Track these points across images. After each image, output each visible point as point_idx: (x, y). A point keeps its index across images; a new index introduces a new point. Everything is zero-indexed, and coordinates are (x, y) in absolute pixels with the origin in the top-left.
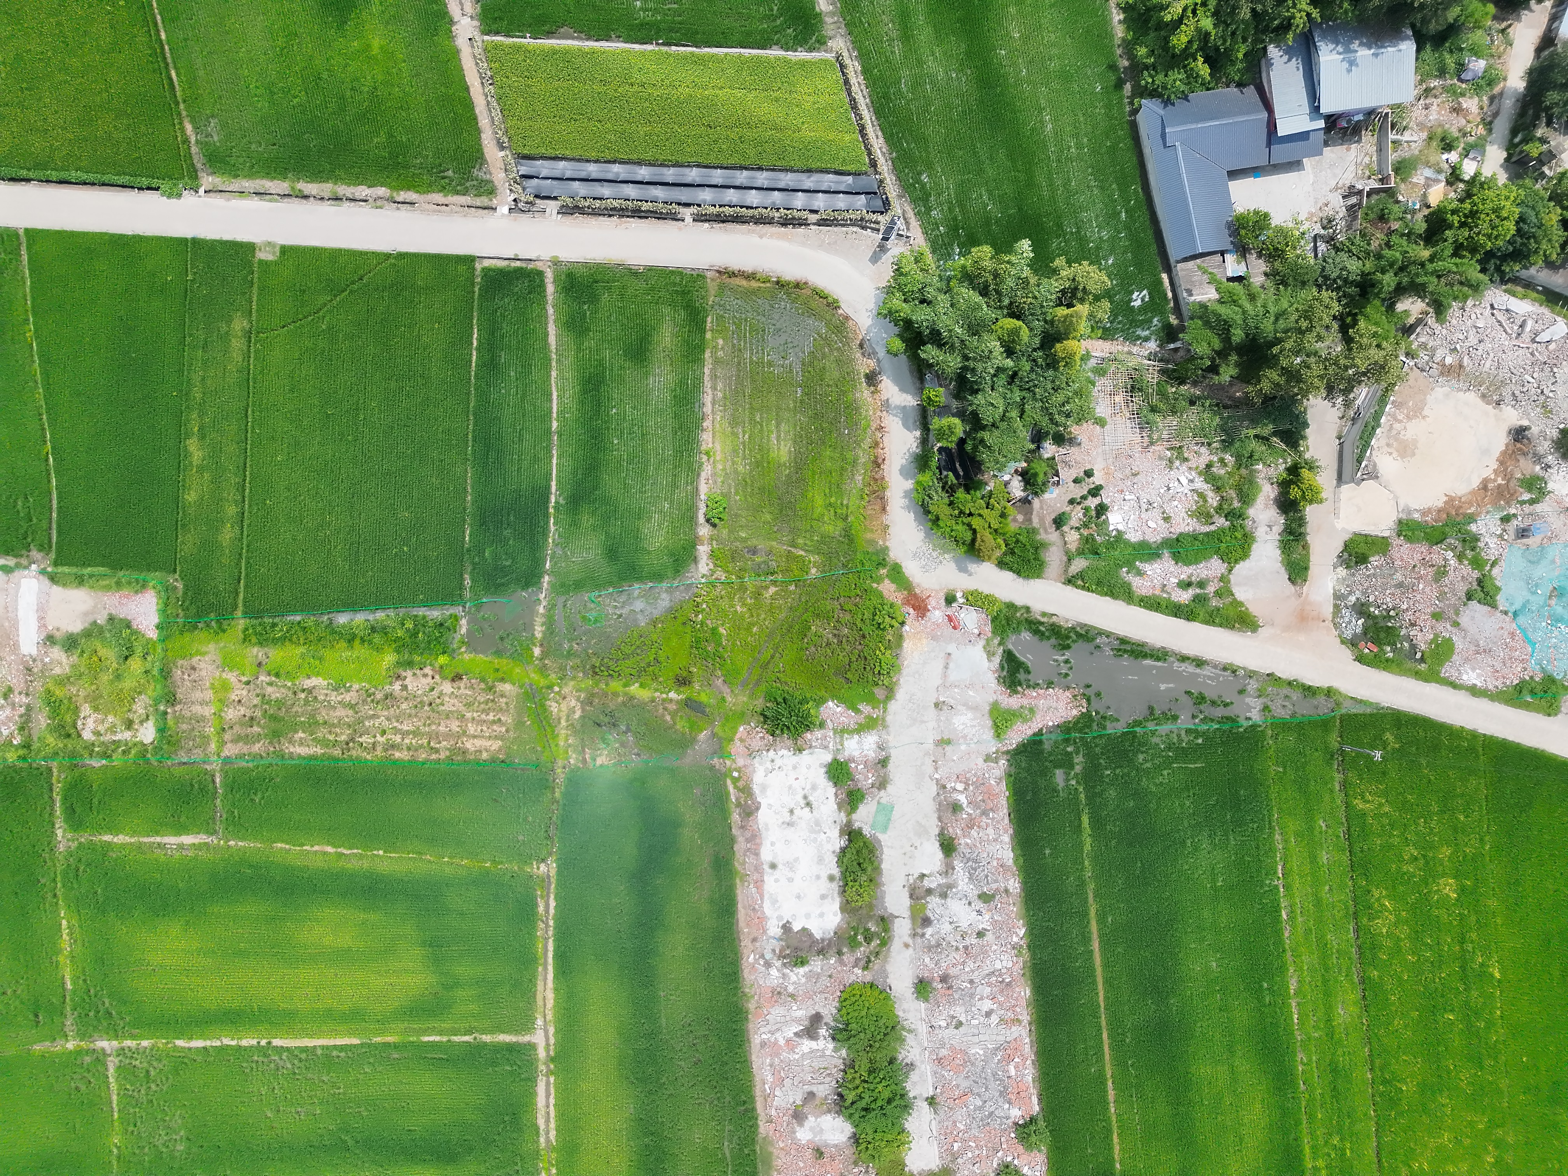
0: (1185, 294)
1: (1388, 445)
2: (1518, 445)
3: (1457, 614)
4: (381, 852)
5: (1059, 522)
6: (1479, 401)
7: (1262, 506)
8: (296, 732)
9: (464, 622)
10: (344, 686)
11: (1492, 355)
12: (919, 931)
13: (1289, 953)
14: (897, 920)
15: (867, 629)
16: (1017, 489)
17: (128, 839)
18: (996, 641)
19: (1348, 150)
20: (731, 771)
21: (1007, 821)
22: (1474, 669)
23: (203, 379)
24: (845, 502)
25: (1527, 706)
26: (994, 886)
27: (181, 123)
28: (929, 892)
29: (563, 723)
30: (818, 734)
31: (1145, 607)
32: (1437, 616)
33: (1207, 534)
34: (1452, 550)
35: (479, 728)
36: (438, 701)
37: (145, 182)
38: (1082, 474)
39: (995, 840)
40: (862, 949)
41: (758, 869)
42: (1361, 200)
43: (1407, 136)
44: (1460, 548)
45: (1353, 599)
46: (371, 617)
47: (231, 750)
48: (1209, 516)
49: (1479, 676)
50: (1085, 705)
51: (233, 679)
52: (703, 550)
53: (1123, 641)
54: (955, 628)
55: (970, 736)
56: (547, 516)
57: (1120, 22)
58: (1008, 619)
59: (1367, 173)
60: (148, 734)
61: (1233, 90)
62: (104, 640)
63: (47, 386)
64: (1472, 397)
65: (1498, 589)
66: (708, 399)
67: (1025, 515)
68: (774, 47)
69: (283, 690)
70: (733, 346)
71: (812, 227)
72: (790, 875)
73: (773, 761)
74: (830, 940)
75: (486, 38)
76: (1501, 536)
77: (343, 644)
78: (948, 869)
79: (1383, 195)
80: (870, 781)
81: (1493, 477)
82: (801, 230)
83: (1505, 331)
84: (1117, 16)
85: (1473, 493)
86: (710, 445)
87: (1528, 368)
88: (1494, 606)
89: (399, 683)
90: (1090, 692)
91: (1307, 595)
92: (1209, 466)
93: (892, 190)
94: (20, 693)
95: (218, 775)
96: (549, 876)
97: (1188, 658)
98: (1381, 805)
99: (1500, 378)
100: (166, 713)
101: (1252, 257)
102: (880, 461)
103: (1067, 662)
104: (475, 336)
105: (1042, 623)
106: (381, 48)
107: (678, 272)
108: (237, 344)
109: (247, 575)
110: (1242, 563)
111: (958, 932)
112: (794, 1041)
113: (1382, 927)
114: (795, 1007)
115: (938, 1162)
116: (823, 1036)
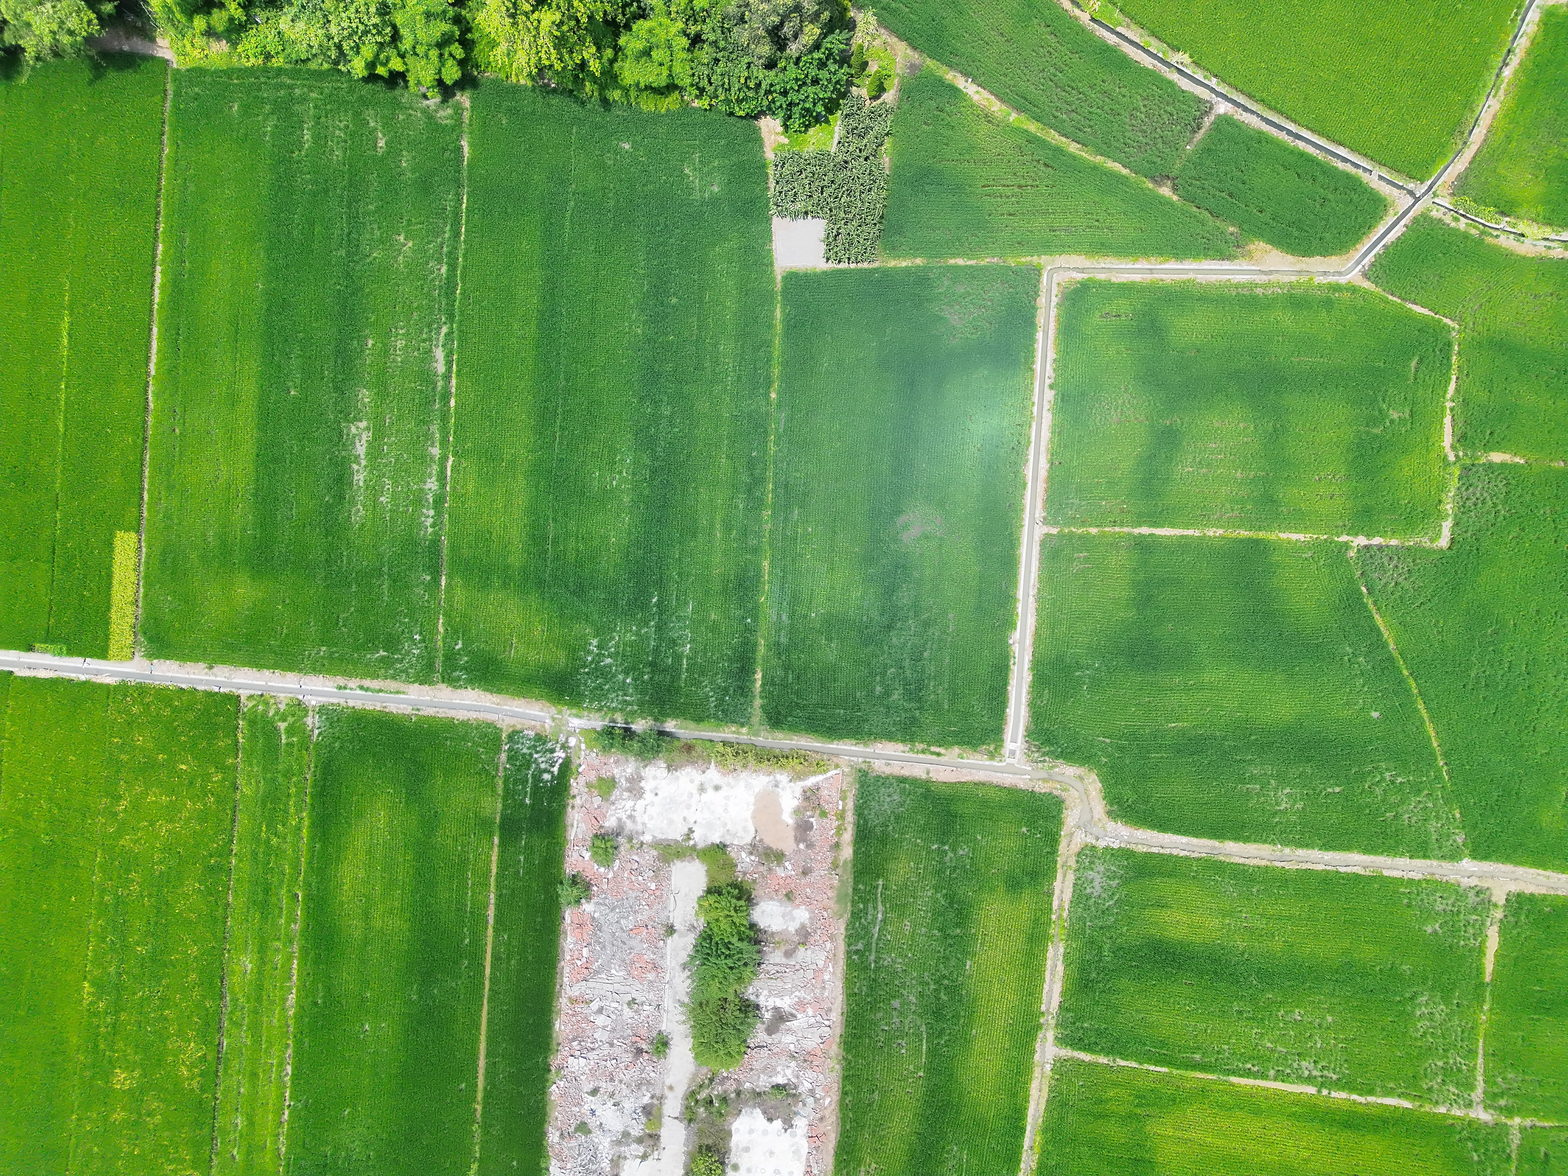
12: (655, 1102)
14: (677, 1115)
40: (716, 1093)
74: (746, 1106)
78: (617, 1161)
111: (617, 1097)
112: (797, 1010)
113: (194, 1050)
114: (792, 1047)
115: (673, 868)
116: (768, 1011)
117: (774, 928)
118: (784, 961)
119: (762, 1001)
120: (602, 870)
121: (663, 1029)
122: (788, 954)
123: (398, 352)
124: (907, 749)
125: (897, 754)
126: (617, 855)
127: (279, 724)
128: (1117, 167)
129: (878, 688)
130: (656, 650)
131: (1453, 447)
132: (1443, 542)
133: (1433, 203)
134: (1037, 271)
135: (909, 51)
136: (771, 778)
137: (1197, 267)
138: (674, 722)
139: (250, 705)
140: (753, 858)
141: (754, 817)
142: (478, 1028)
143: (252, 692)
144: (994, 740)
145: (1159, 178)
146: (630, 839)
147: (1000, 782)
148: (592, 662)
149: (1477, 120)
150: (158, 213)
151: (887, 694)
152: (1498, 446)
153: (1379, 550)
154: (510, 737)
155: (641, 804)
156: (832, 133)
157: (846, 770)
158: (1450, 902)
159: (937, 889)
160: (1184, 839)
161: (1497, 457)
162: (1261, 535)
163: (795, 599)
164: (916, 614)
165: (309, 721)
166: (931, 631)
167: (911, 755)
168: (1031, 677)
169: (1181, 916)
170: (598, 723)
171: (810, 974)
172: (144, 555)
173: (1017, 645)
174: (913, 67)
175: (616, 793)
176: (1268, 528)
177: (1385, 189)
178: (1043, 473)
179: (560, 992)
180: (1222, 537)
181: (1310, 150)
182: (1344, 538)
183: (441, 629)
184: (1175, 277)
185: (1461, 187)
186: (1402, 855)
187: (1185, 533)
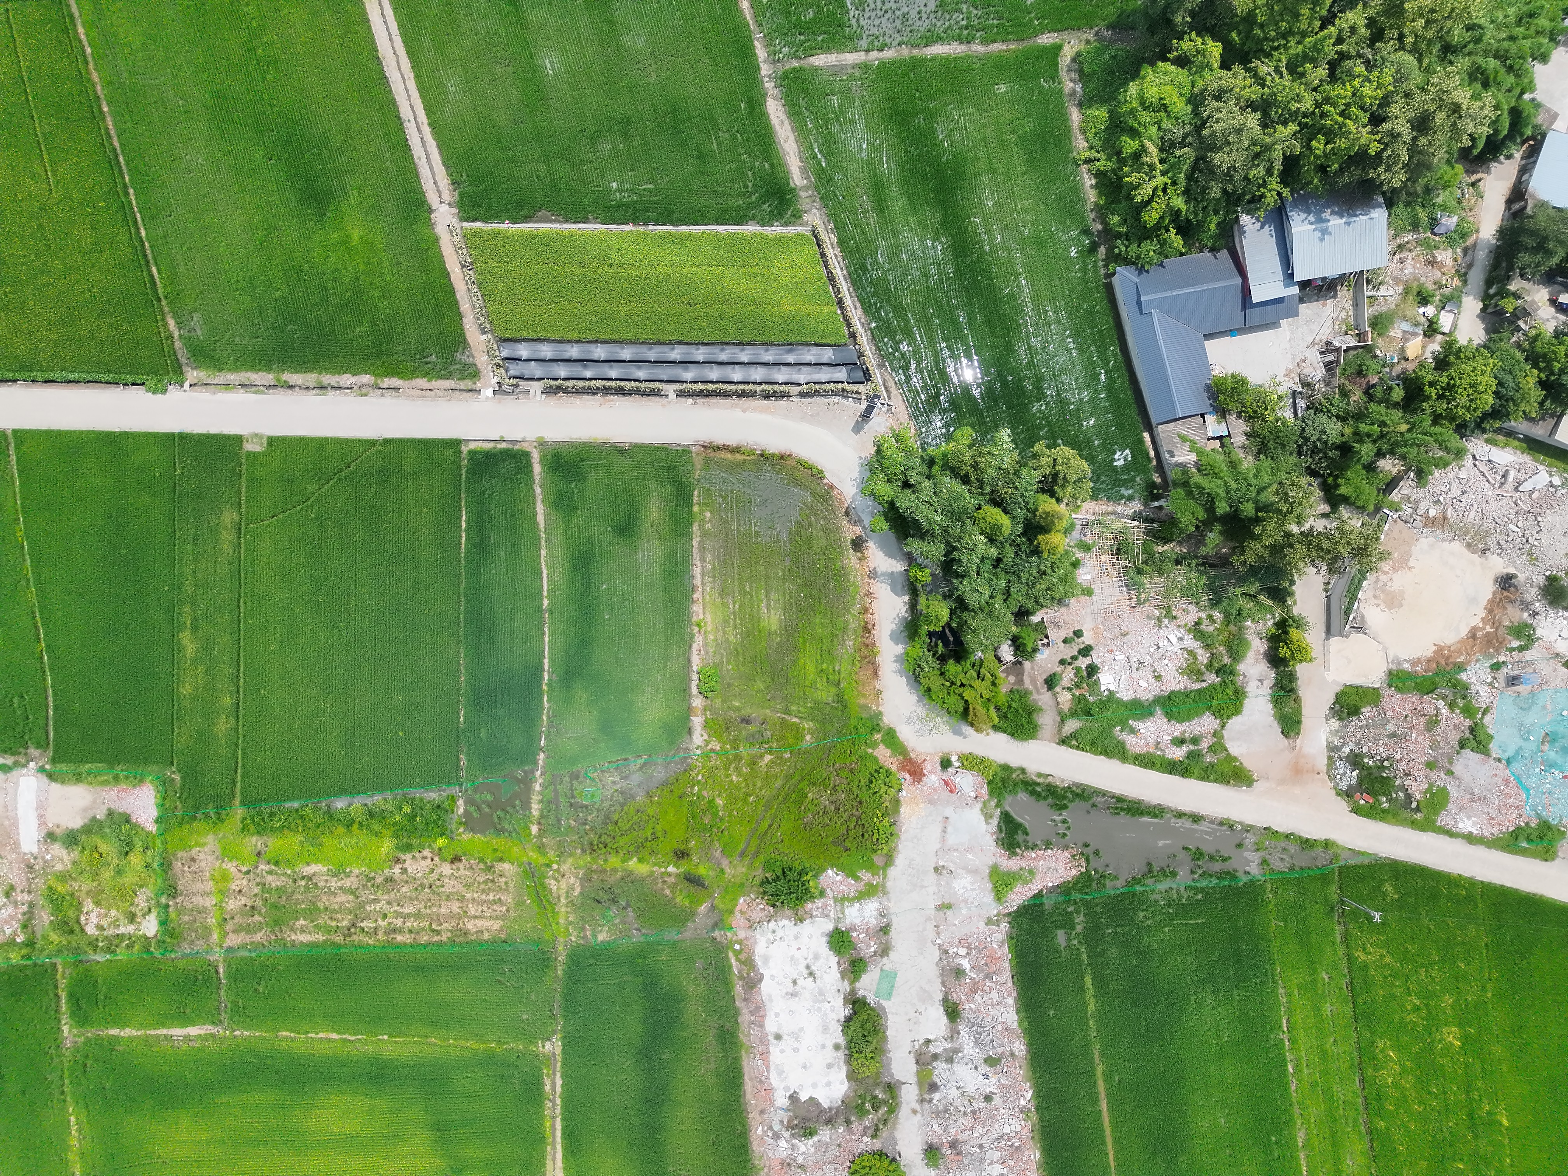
0: (1167, 456)
1: (1375, 597)
2: (1506, 594)
3: (1451, 762)
4: (386, 1037)
5: (1051, 682)
6: (1465, 551)
7: (1252, 661)
8: (297, 919)
9: (461, 802)
10: (345, 872)
11: (1475, 506)
12: (927, 1097)
13: (1296, 1107)
14: (903, 1086)
15: (864, 795)
16: (1007, 653)
17: (134, 1033)
18: (993, 803)
19: (1324, 305)
20: (732, 942)
21: (1010, 983)
22: (1469, 817)
23: (194, 572)
24: (837, 668)
25: (1523, 852)
26: (1000, 1050)
27: (163, 320)
28: (935, 1057)
29: (563, 900)
30: (819, 902)
31: (1139, 765)
32: (1430, 765)
33: (1199, 691)
34: (1443, 699)
35: (480, 909)
36: (438, 883)
37: (130, 379)
38: (1071, 635)
39: (999, 1003)
40: (870, 1117)
41: (763, 1040)
42: (1338, 358)
43: (1383, 291)
44: (1451, 697)
45: (1346, 750)
46: (369, 801)
47: (233, 940)
48: (1199, 673)
49: (1474, 824)
50: (1084, 864)
51: (233, 870)
52: (697, 721)
53: (1120, 799)
54: (951, 791)
55: (971, 900)
56: (541, 693)
57: (1092, 186)
58: (1003, 781)
59: (1344, 327)
60: (150, 926)
61: (1207, 255)
62: (103, 837)
63: (39, 583)
64: (1457, 547)
65: (1491, 737)
66: (697, 571)
67: (1017, 676)
68: (750, 223)
69: (283, 878)
70: (721, 518)
71: (795, 399)
72: (796, 1045)
73: (774, 932)
74: (838, 1109)
75: (465, 224)
76: (1491, 684)
77: (341, 830)
78: (954, 1034)
79: (1360, 350)
80: (872, 949)
81: (1481, 625)
82: (783, 403)
83: (1487, 481)
84: (1089, 182)
85: (1461, 641)
86: (701, 616)
87: (1512, 517)
88: (1486, 753)
89: (399, 866)
90: (1089, 851)
91: (1301, 747)
92: (1198, 624)
93: (872, 360)
94: (22, 892)
95: (221, 966)
96: (554, 1054)
97: (1185, 814)
98: (1382, 956)
99: (1484, 528)
100: (167, 906)
101: (1232, 418)
102: (870, 627)
103: (1064, 821)
104: (464, 518)
105: (1039, 784)
106: (361, 238)
107: (663, 449)
108: (227, 537)
109: (244, 766)
110: (1234, 718)
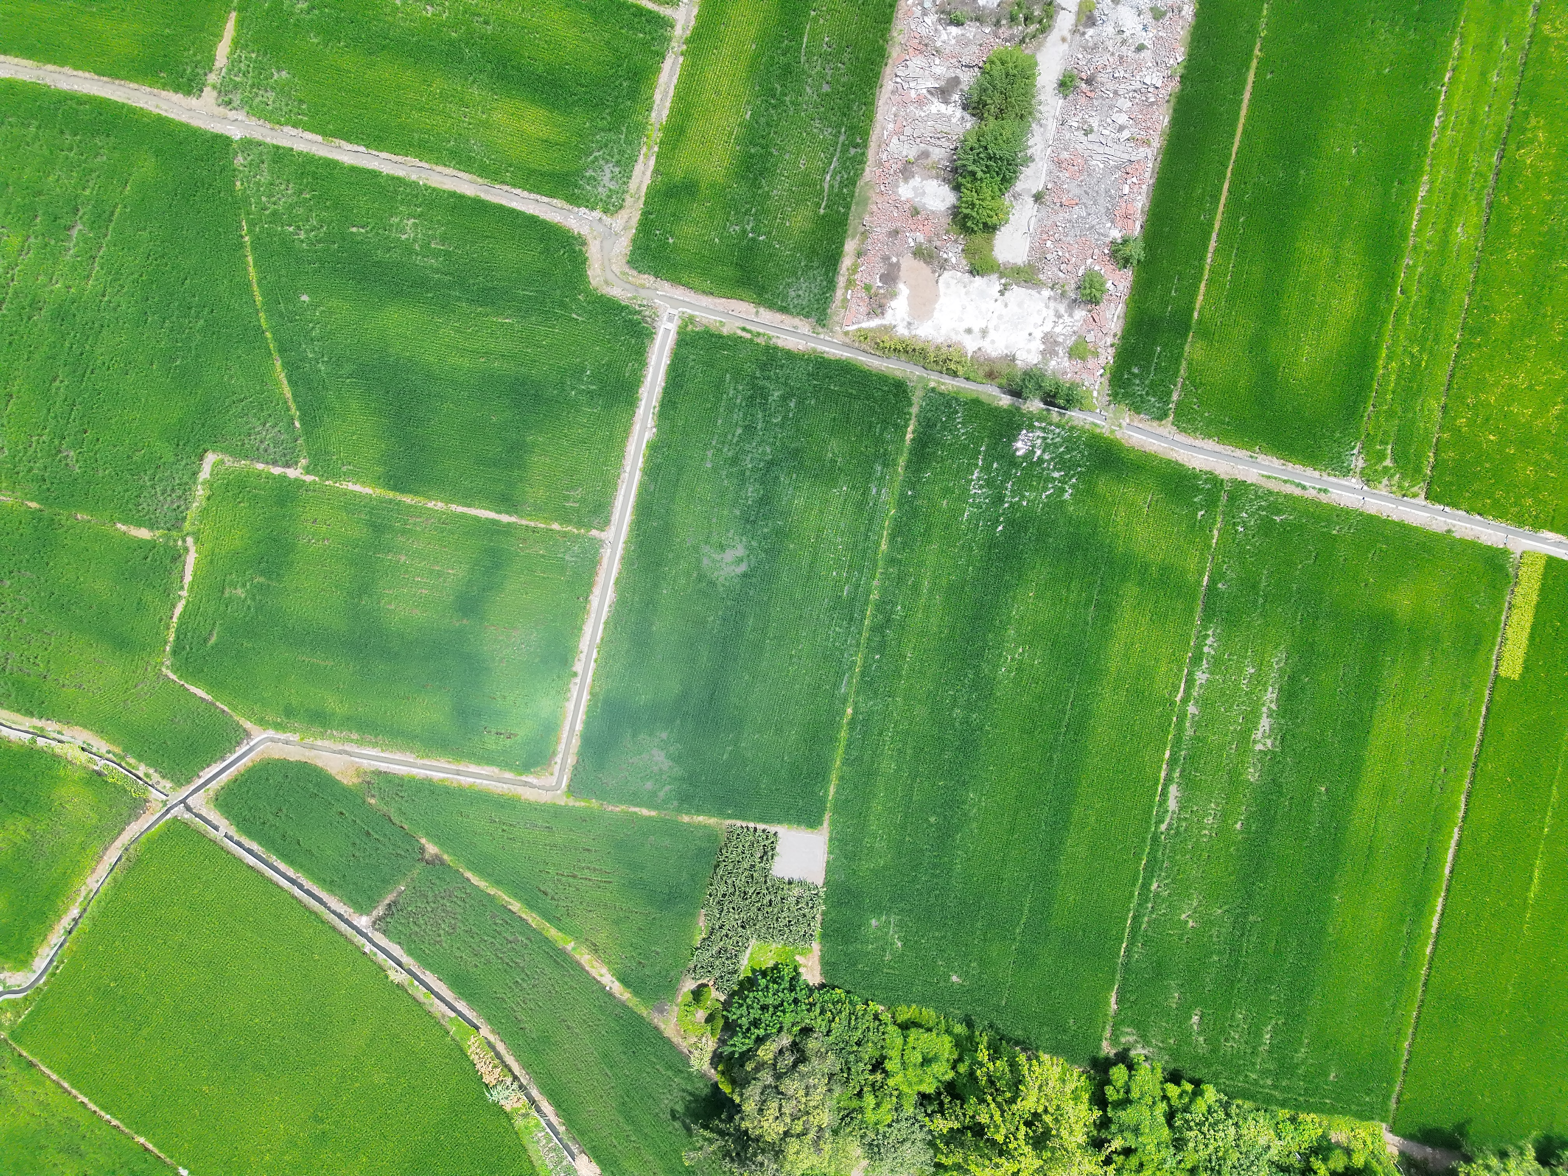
12: (1081, 29)
14: (1062, 11)
26: (1170, 2)
40: (1020, 28)
74: (991, 11)
111: (1119, 39)
112: (925, 98)
113: (1528, 157)
114: (937, 61)
115: (1025, 258)
116: (955, 102)
117: (935, 182)
118: (931, 149)
119: (959, 112)
120: (1097, 268)
121: (1061, 101)
122: (925, 154)
123: (1213, 812)
124: (774, 340)
125: (785, 337)
126: (1079, 280)
127: (1391, 465)
128: (475, 880)
129: (792, 405)
130: (1007, 476)
131: (187, 550)
132: (211, 458)
133: (167, 796)
134: (571, 790)
135: (662, 1026)
136: (913, 333)
137: (413, 769)
138: (1001, 403)
139: (1415, 489)
140: (945, 256)
141: (937, 295)
142: (1245, 131)
143: (1412, 500)
144: (686, 334)
145: (435, 862)
146: (1063, 295)
147: (687, 291)
148: (1073, 476)
149: (111, 870)
150: (1425, 984)
151: (784, 398)
152: (141, 544)
153: (277, 461)
154: (1165, 415)
155: (1047, 327)
156: (751, 958)
157: (838, 328)
158: (260, 98)
159: (767, 196)
160: (514, 205)
161: (144, 534)
162: (391, 495)
163: (860, 506)
164: (743, 473)
165: (1361, 463)
166: (730, 454)
167: (771, 333)
168: (640, 392)
169: (530, 129)
170: (1075, 416)
171: (908, 131)
172: (1495, 652)
173: (649, 426)
174: (661, 1011)
175: (1069, 343)
176: (381, 501)
177: (214, 816)
178: (597, 591)
179: (1158, 154)
180: (430, 498)
181: (282, 866)
182: (309, 478)
183: (1216, 533)
184: (435, 763)
185: (138, 806)
186: (300, 154)
187: (465, 509)
